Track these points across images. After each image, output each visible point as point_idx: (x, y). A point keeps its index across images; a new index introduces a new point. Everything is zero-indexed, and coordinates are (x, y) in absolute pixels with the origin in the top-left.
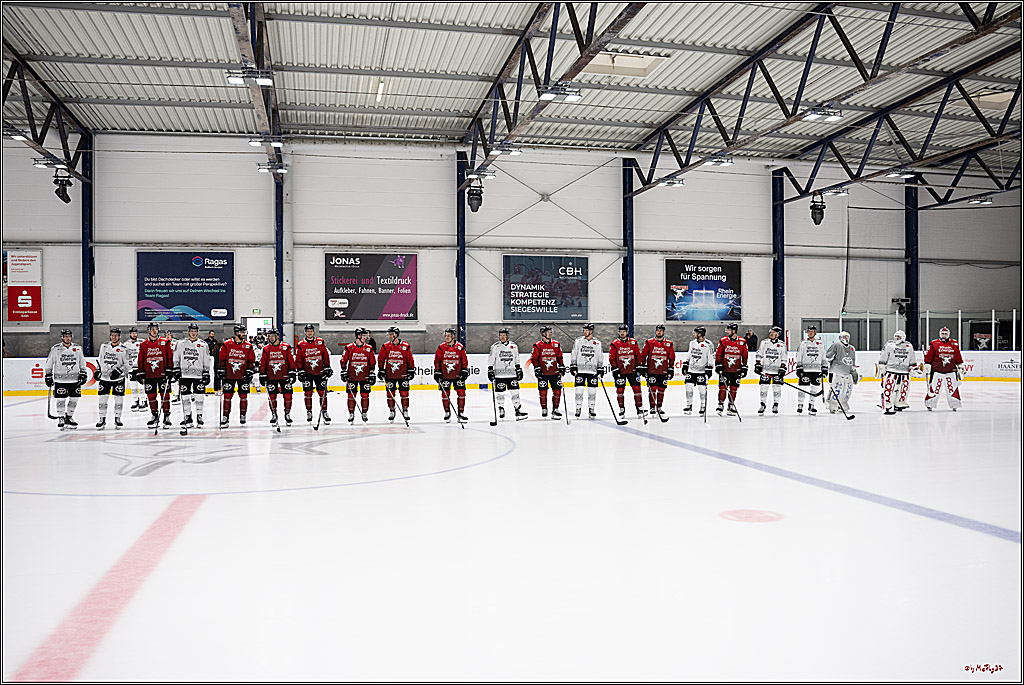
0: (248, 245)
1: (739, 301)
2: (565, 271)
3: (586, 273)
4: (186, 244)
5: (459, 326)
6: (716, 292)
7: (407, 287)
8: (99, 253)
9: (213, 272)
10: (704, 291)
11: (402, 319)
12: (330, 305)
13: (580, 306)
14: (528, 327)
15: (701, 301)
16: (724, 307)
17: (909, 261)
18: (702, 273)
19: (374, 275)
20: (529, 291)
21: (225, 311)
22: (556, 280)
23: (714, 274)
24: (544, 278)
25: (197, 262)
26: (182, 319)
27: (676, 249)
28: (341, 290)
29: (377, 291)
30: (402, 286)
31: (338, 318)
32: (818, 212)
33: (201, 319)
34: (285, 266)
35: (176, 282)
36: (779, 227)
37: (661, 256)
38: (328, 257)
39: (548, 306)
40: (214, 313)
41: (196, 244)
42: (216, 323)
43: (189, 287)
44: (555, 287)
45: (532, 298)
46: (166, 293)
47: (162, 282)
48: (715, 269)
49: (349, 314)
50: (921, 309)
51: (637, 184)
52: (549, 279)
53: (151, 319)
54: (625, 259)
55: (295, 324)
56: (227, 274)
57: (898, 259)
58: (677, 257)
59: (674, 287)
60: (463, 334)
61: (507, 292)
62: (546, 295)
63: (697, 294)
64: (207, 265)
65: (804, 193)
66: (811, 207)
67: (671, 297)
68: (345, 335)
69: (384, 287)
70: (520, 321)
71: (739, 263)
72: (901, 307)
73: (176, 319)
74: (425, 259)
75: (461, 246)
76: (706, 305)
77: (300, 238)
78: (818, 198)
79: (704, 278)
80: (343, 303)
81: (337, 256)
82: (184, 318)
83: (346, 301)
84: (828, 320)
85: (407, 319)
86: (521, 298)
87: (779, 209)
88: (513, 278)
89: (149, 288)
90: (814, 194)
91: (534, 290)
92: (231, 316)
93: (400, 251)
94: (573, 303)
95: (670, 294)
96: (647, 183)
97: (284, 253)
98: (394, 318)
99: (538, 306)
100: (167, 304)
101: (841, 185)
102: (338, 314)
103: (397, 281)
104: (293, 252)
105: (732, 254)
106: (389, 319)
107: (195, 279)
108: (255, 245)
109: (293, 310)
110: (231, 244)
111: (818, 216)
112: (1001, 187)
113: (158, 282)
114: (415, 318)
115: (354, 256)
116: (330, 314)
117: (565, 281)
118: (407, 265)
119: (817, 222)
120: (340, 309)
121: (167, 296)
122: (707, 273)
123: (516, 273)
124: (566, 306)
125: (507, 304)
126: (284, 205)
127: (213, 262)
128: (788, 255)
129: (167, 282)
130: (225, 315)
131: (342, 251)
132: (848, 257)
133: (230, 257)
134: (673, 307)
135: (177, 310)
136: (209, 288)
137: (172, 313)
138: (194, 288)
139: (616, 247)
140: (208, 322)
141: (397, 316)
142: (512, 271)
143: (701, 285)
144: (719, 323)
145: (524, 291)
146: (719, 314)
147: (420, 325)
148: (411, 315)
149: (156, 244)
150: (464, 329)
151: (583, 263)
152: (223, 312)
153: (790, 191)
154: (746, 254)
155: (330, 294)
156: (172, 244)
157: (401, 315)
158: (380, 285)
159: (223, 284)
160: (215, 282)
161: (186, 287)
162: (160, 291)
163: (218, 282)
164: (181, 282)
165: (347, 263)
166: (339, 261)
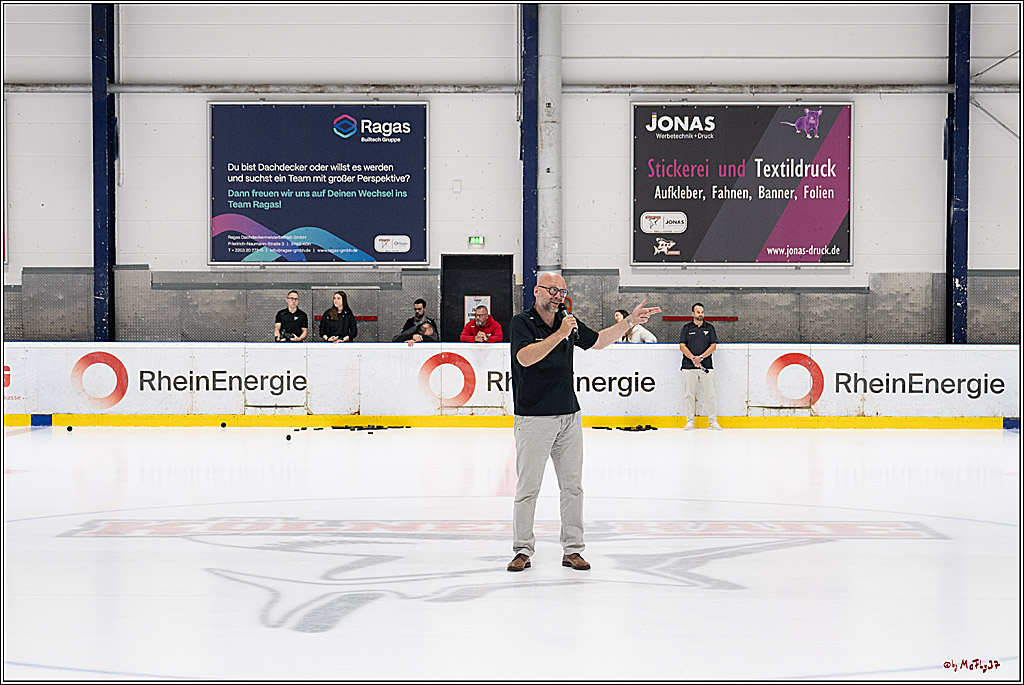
0: (459, 87)
4: (319, 87)
5: (949, 276)
7: (824, 183)
8: (129, 109)
9: (379, 152)
11: (815, 259)
12: (647, 226)
19: (748, 156)
21: (406, 239)
25: (345, 128)
26: (310, 258)
28: (671, 193)
29: (754, 193)
30: (813, 182)
31: (662, 257)
33: (352, 258)
34: (542, 136)
35: (297, 173)
38: (642, 115)
40: (385, 243)
41: (341, 86)
42: (386, 266)
43: (325, 185)
46: (274, 200)
47: (265, 173)
49: (688, 248)
53: (239, 257)
56: (411, 155)
60: (962, 295)
64: (367, 134)
68: (679, 298)
69: (772, 183)
73: (296, 258)
74: (870, 119)
75: (960, 83)
77: (579, 70)
80: (673, 222)
81: (661, 111)
82: (314, 254)
83: (681, 216)
85: (825, 259)
89: (236, 186)
92: (418, 251)
93: (810, 98)
97: (542, 106)
98: (795, 259)
100: (278, 222)
102: (663, 247)
103: (799, 169)
104: (560, 102)
106: (781, 259)
107: (340, 167)
108: (475, 87)
109: (560, 238)
110: (421, 86)
113: (256, 173)
114: (845, 257)
115: (702, 112)
116: (644, 248)
118: (827, 131)
120: (667, 237)
121: (278, 205)
127: (379, 128)
129: (277, 173)
130: (406, 248)
131: (674, 99)
133: (416, 116)
135: (299, 237)
136: (371, 186)
137: (288, 244)
138: (337, 186)
140: (367, 267)
141: (801, 252)
147: (854, 274)
148: (836, 251)
149: (253, 87)
150: (964, 283)
152: (401, 243)
155: (644, 201)
156: (285, 86)
157: (812, 251)
158: (763, 180)
159: (402, 179)
160: (383, 173)
161: (319, 186)
162: (261, 194)
163: (389, 173)
164: (307, 173)
165: (686, 129)
166: (665, 124)
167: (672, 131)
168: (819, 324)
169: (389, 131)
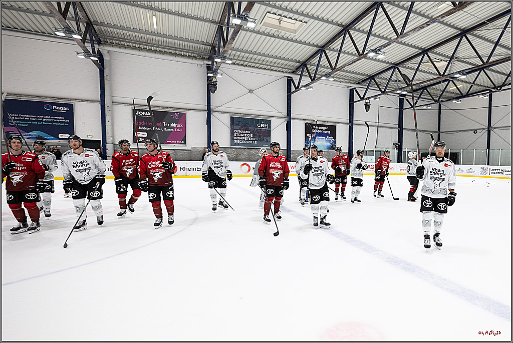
0: (82, 100)
1: (335, 142)
2: (260, 125)
3: (270, 126)
4: (39, 97)
6: (326, 137)
7: (180, 128)
9: (59, 114)
10: (321, 137)
11: (178, 143)
13: (267, 141)
14: (243, 149)
15: (320, 141)
16: (329, 144)
17: (399, 129)
18: (320, 130)
19: (162, 121)
20: (243, 133)
21: (68, 135)
22: (256, 129)
23: (325, 130)
24: (250, 128)
25: (48, 108)
27: (310, 119)
28: (143, 128)
29: (163, 129)
30: (177, 128)
31: (141, 142)
32: (367, 106)
33: (52, 139)
34: (106, 113)
35: (32, 118)
36: (352, 112)
37: (304, 121)
38: (135, 111)
39: (252, 140)
40: (60, 136)
41: (46, 97)
42: (62, 142)
43: (42, 121)
44: (256, 132)
45: (245, 137)
46: (25, 124)
47: (22, 117)
48: (326, 128)
50: (403, 148)
51: (293, 89)
52: (253, 129)
54: (287, 121)
55: (114, 144)
56: (69, 115)
57: (396, 128)
58: (310, 122)
59: (308, 135)
61: (232, 133)
62: (251, 135)
63: (318, 138)
64: (55, 109)
65: (362, 99)
66: (365, 104)
67: (307, 139)
69: (167, 128)
70: (239, 147)
71: (336, 126)
72: (396, 147)
74: (190, 116)
75: (209, 111)
76: (322, 143)
77: (116, 100)
78: (367, 101)
79: (321, 131)
80: (144, 134)
81: (140, 110)
83: (146, 133)
84: (369, 151)
85: (180, 144)
86: (239, 137)
87: (352, 105)
88: (235, 127)
90: (366, 99)
91: (245, 133)
93: (176, 111)
94: (264, 140)
95: (307, 137)
96: (297, 88)
97: (106, 107)
98: (173, 143)
99: (247, 140)
100: (28, 129)
101: (377, 96)
102: (141, 140)
103: (175, 125)
104: (112, 108)
105: (333, 122)
106: (170, 143)
107: (47, 117)
108: (88, 101)
110: (71, 99)
111: (368, 108)
112: (436, 102)
113: (19, 117)
114: (185, 143)
115: (150, 111)
116: (136, 140)
117: (260, 130)
118: (181, 118)
119: (367, 111)
120: (142, 138)
122: (322, 130)
123: (237, 125)
124: (260, 141)
125: (232, 139)
126: (105, 81)
127: (59, 108)
128: (355, 124)
129: (26, 117)
130: (68, 137)
131: (143, 108)
132: (378, 126)
133: (71, 106)
134: (308, 143)
135: (34, 133)
136: (57, 122)
137: (30, 135)
138: (46, 121)
139: (284, 116)
140: (57, 141)
141: (175, 142)
142: (235, 124)
143: (319, 134)
144: (327, 150)
145: (241, 133)
146: (327, 147)
148: (183, 142)
149: (16, 95)
151: (268, 122)
152: (66, 136)
153: (356, 98)
154: (338, 123)
155: (136, 129)
156: (28, 96)
157: (177, 142)
158: (165, 127)
159: (67, 121)
160: (61, 119)
161: (40, 121)
162: (20, 122)
163: (63, 119)
164: (36, 118)
165: (146, 114)
166: (141, 113)
167: (143, 115)
168: (180, 157)
169: (62, 109)
